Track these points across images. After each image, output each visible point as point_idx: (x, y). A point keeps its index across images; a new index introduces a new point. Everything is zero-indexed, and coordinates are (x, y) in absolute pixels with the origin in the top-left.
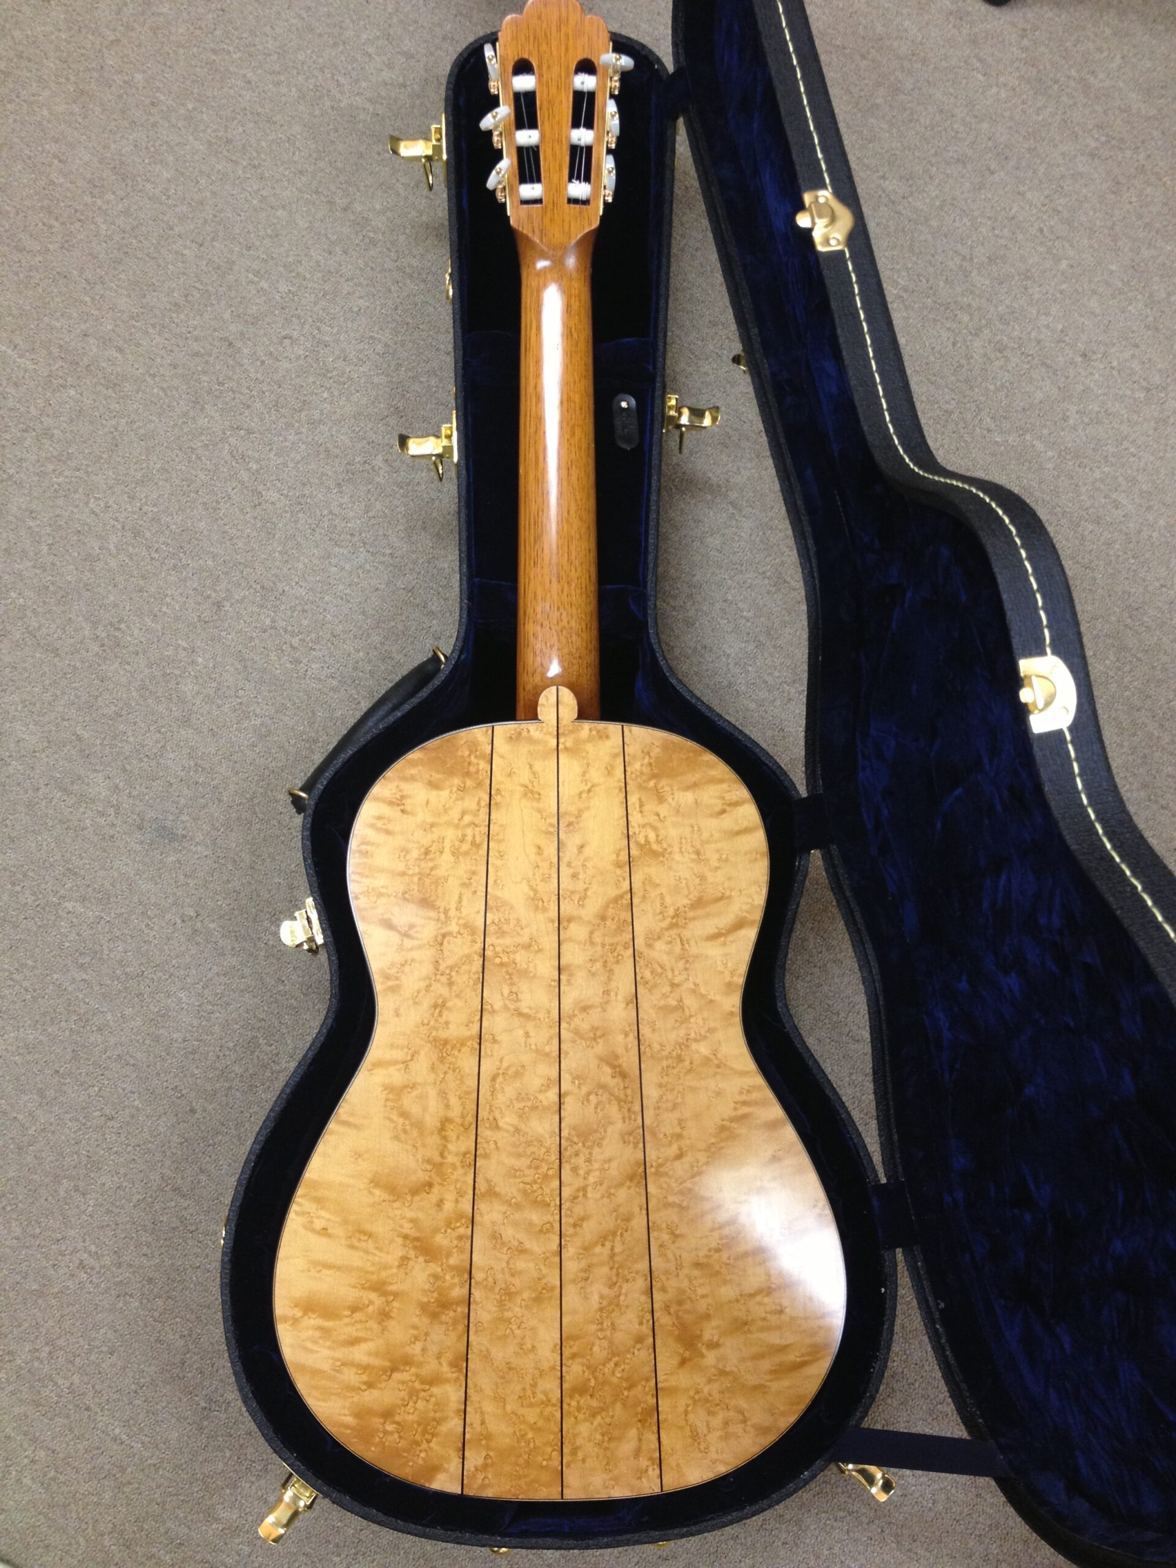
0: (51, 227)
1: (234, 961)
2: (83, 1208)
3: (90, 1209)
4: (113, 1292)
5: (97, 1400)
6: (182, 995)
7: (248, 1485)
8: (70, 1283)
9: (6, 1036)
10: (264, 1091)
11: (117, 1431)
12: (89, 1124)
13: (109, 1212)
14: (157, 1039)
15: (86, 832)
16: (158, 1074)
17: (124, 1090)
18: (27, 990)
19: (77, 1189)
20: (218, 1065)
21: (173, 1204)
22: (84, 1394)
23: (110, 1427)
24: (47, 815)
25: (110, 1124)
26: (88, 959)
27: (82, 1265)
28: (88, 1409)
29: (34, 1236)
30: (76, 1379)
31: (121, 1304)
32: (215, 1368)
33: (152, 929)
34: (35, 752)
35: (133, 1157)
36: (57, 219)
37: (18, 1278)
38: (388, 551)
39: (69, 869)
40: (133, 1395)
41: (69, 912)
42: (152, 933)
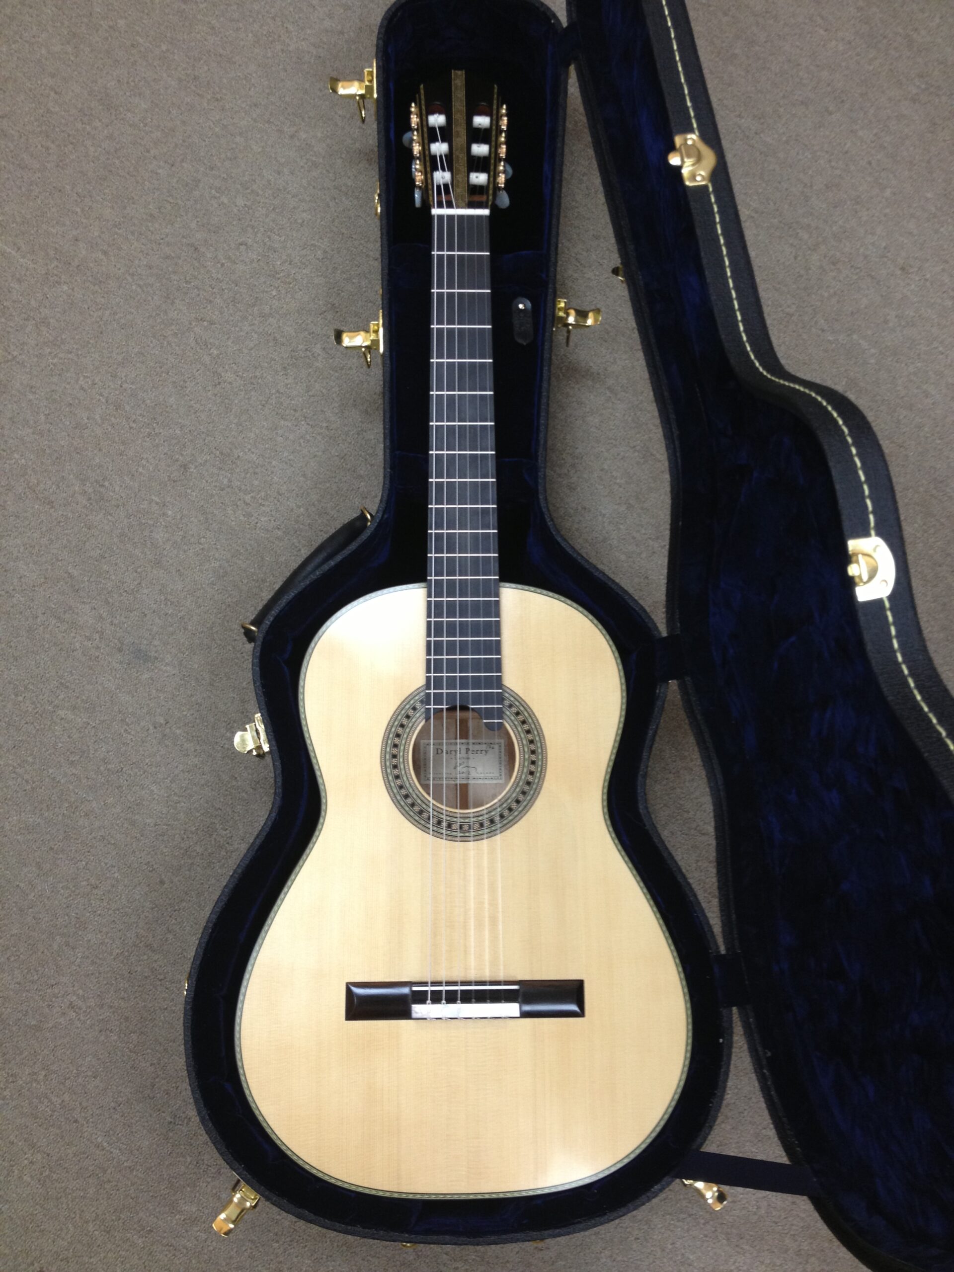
0: (47, 148)
1: (196, 761)
2: (72, 959)
3: (78, 960)
4: (97, 1028)
5: (83, 1114)
6: (154, 788)
7: (205, 1184)
8: (61, 1020)
9: (10, 819)
10: (220, 868)
11: (99, 1140)
12: (78, 891)
13: (93, 963)
14: (133, 823)
15: (75, 653)
16: (134, 852)
17: (106, 864)
18: (27, 781)
19: (67, 945)
20: (182, 845)
21: (146, 957)
22: (74, 1109)
23: (94, 1136)
24: (44, 639)
25: (95, 891)
26: (77, 757)
27: (71, 1006)
28: (76, 1121)
29: (33, 982)
30: (66, 1097)
31: (103, 1038)
32: (179, 1091)
33: (129, 733)
34: (34, 586)
35: (113, 919)
36: (53, 142)
37: (20, 1015)
38: (325, 425)
39: (61, 684)
40: (112, 1111)
41: (62, 719)
42: (130, 737)
